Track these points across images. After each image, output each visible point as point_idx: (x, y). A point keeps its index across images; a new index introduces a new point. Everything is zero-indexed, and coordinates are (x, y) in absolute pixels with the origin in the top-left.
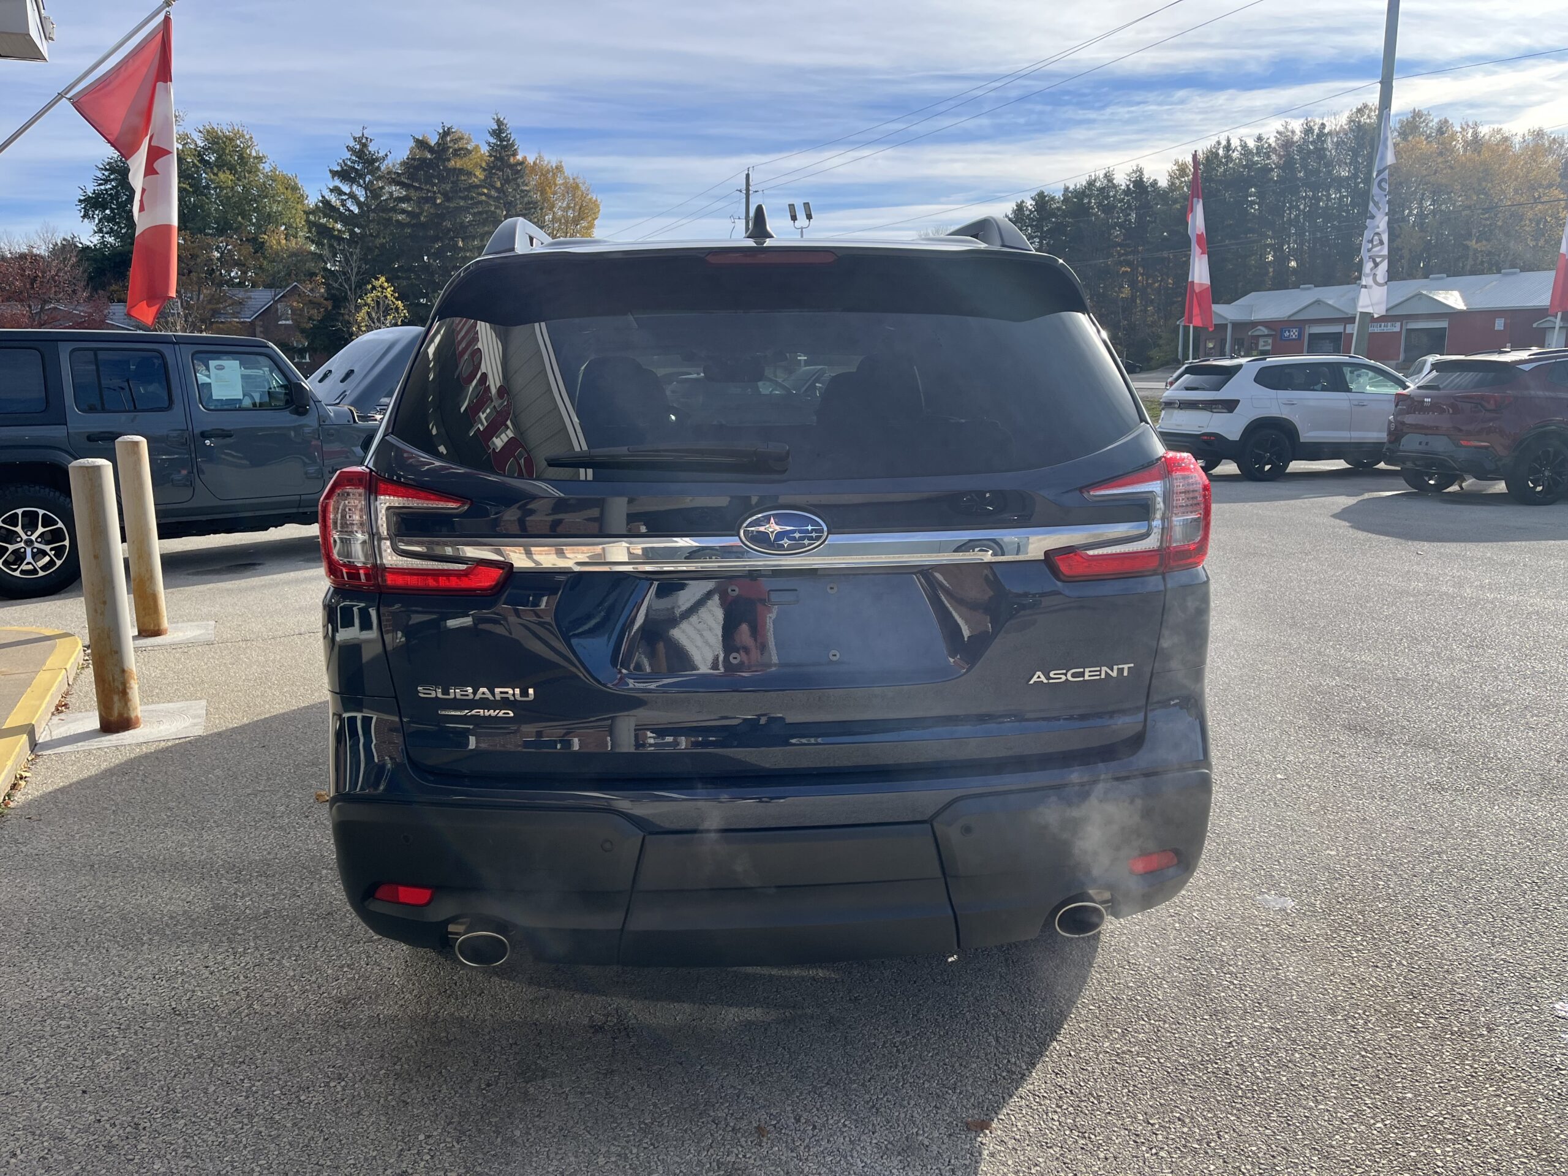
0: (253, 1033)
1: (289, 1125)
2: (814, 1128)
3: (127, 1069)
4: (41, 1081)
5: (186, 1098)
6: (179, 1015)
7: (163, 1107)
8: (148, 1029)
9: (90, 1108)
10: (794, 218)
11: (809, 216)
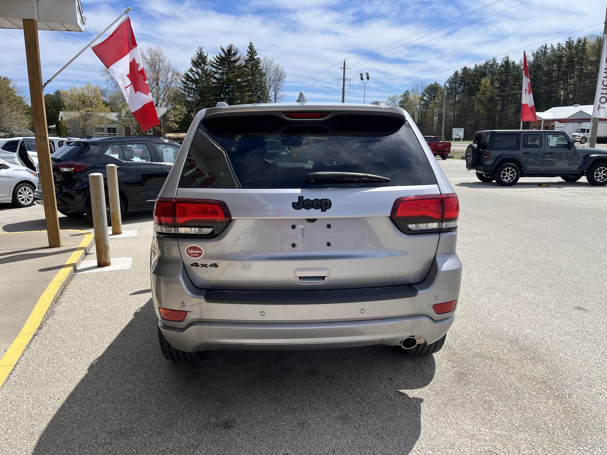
0: (137, 366)
1: (146, 395)
2: (315, 409)
3: (97, 375)
4: (69, 377)
5: (114, 385)
6: (115, 359)
7: (106, 387)
8: (104, 363)
9: (84, 386)
10: (362, 79)
11: (368, 78)
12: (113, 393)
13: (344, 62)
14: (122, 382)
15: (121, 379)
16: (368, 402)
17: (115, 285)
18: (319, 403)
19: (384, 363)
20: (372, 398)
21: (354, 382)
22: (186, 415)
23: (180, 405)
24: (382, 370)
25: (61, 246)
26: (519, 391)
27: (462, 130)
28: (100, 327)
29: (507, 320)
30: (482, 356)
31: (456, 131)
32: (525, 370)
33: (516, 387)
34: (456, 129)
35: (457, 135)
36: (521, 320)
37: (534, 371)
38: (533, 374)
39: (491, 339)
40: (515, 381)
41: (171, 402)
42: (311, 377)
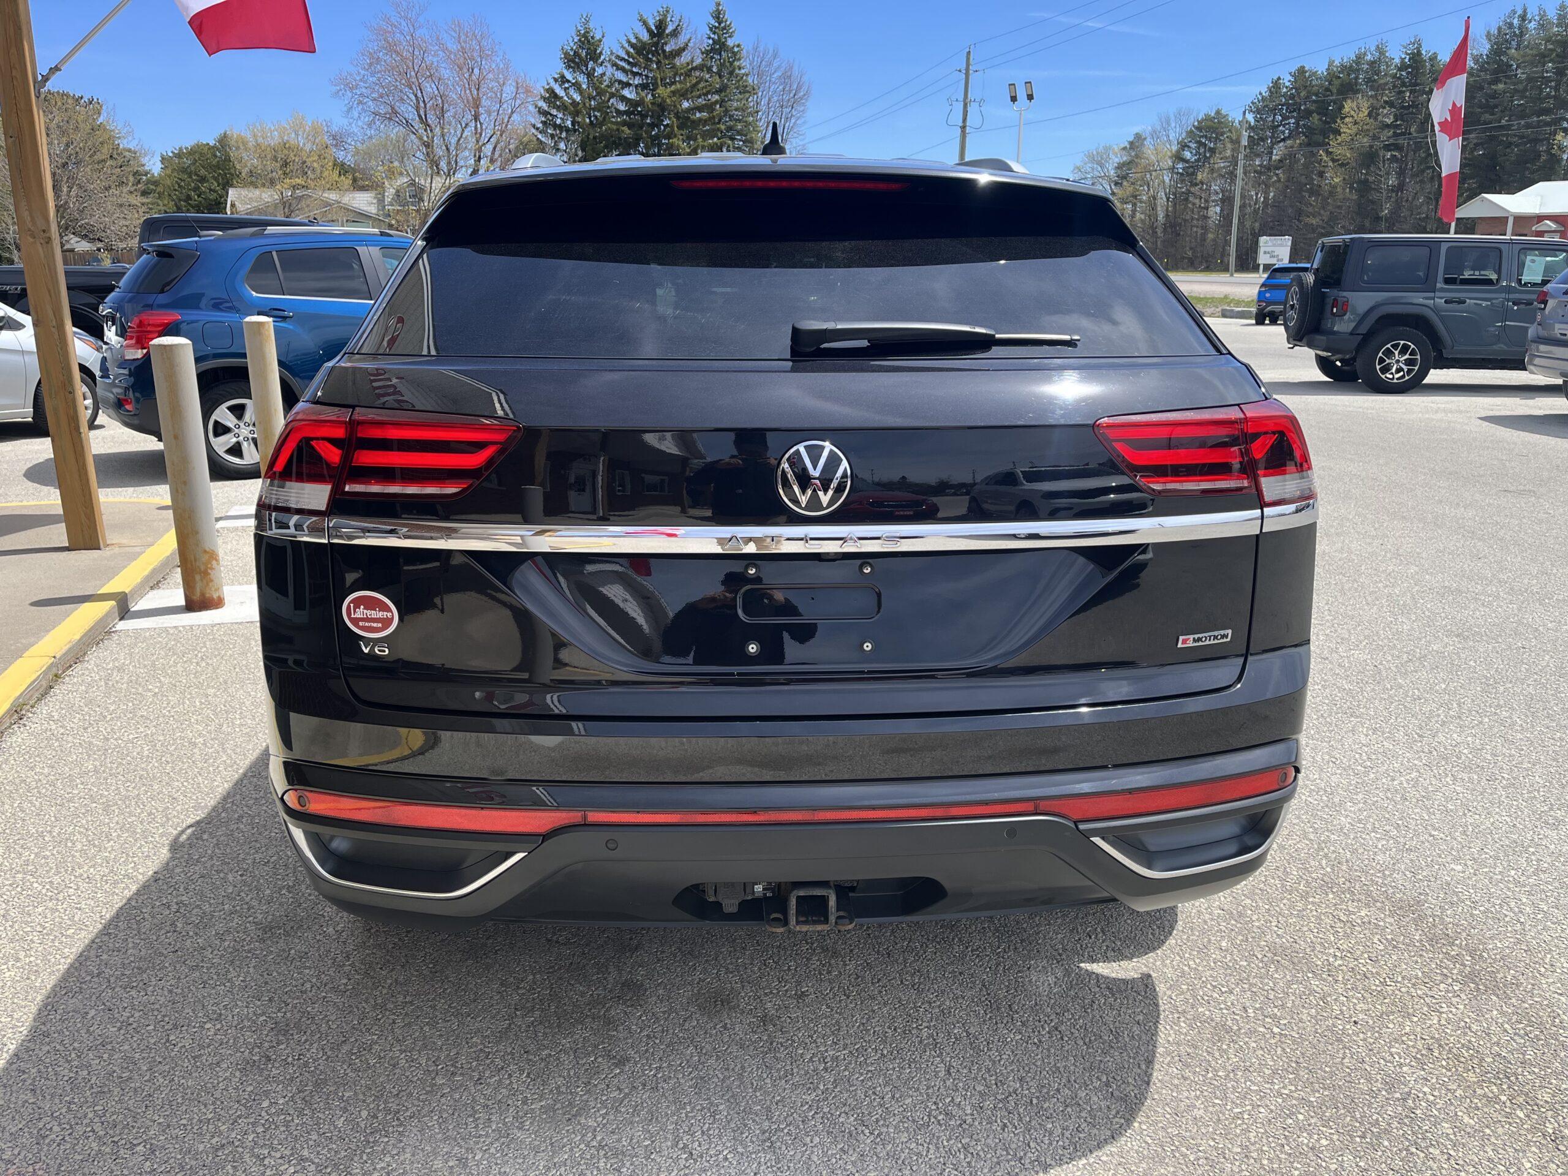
10: (1014, 99)
11: (1030, 97)
12: (48, 1052)
13: (969, 53)
14: (93, 1012)
15: (94, 997)
16: (879, 1135)
17: (210, 668)
18: (709, 1129)
19: (961, 974)
20: (897, 1119)
21: (845, 1047)
22: (247, 1157)
23: (240, 1117)
24: (948, 1003)
25: (102, 546)
26: (1418, 1112)
27: (1288, 240)
28: (106, 809)
29: (1387, 828)
30: (1296, 960)
31: (1270, 244)
32: (1443, 1022)
33: (1409, 1094)
34: (1268, 238)
35: (1273, 257)
36: (1435, 829)
37: (1474, 1027)
38: (1470, 1042)
39: (1331, 896)
40: (1405, 1069)
41: (214, 1103)
42: (705, 1019)
